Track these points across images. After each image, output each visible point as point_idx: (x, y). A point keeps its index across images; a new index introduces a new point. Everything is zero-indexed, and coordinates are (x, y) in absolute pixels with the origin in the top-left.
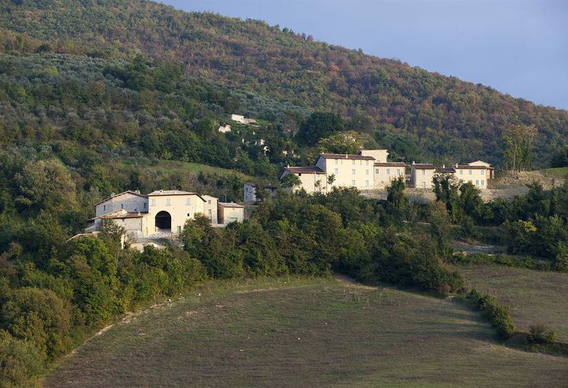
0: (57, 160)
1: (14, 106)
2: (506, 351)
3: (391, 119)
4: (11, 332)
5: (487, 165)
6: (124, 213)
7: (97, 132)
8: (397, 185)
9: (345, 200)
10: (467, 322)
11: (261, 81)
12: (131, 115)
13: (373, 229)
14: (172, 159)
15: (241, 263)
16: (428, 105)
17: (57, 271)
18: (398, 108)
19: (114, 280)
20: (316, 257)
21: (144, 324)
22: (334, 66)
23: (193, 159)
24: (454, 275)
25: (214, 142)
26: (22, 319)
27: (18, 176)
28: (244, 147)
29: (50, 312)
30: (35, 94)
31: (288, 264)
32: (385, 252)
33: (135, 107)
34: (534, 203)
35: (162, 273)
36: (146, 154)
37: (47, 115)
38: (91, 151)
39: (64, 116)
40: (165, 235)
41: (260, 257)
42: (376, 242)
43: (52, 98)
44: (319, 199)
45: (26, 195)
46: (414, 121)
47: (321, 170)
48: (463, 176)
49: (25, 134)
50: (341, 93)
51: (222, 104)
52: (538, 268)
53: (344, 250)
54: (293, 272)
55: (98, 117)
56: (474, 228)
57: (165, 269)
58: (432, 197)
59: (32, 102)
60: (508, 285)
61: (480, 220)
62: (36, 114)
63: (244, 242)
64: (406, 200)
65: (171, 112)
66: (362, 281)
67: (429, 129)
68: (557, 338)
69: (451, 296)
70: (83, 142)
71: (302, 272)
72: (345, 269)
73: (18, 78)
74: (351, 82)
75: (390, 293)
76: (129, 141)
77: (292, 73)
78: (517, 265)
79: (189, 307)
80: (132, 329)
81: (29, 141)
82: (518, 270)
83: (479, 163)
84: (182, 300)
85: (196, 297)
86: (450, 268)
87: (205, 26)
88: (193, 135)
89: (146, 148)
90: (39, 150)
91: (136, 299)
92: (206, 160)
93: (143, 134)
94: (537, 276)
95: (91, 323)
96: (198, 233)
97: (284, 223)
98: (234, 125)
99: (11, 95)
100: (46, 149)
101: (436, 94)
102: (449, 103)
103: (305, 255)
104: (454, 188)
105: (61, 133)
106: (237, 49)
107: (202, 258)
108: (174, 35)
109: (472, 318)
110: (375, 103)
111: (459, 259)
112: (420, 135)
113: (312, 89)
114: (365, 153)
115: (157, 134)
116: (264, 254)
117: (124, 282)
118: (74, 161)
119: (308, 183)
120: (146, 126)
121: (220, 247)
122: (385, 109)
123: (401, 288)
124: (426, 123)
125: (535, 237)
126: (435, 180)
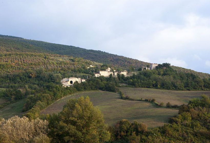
0: (60, 74)
1: (53, 65)
2: (122, 100)
3: (120, 65)
4: (41, 101)
5: (127, 71)
6: (65, 81)
7: (67, 69)
8: (111, 75)
9: (102, 78)
10: (118, 96)
11: (99, 60)
12: (73, 66)
13: (105, 82)
14: (79, 73)
15: (83, 88)
16: (126, 63)
17: (51, 91)
18: (122, 64)
19: (61, 92)
20: (96, 87)
21: (65, 99)
22: (111, 57)
23: (82, 73)
24: (118, 89)
25: (86, 70)
26: (43, 99)
27: (52, 77)
28: (91, 70)
29: (48, 97)
30: (57, 63)
31: (91, 88)
32: (107, 86)
33: (74, 65)
34: (134, 77)
35: (69, 91)
36: (75, 72)
37: (59, 67)
38: (66, 72)
39: (62, 67)
40: (71, 84)
41: (86, 87)
42: (106, 84)
43: (60, 64)
44: (98, 78)
45: (53, 80)
46: (124, 66)
47: (99, 73)
48: (122, 73)
49: (55, 70)
50: (112, 62)
51: (88, 64)
52: (133, 87)
53: (100, 86)
54: (92, 90)
55: (67, 67)
56: (123, 81)
57: (69, 90)
58: (117, 77)
59: (57, 65)
60: (127, 90)
61: (125, 80)
62: (57, 67)
63: (84, 85)
64: (113, 77)
65: (79, 65)
66: (103, 91)
67: (126, 67)
68: (130, 98)
69: (117, 92)
70: (64, 71)
71: (93, 90)
72: (101, 89)
73: (55, 61)
74: (114, 60)
75: (107, 92)
76: (72, 70)
77: (105, 59)
78: (129, 87)
79: (73, 96)
80: (63, 100)
81: (55, 71)
82: (129, 88)
83: (125, 71)
84: (72, 95)
85: (75, 94)
86: (117, 88)
87: (91, 52)
88: (83, 69)
89: (75, 71)
90: (57, 72)
91: (64, 95)
92: (85, 73)
93: (74, 69)
94: (132, 88)
95: (56, 99)
96: (76, 84)
97: (91, 82)
98: (90, 67)
99: (53, 64)
100: (58, 72)
101: (128, 61)
102: (130, 62)
103: (94, 87)
104: (120, 75)
105: (61, 69)
106: (96, 55)
107: (76, 88)
108: (86, 53)
109: (119, 95)
110: (118, 63)
111: (120, 87)
112: (125, 68)
113: (108, 61)
114: (106, 70)
115: (77, 69)
116: (87, 87)
117: (62, 92)
118: (62, 74)
119: (96, 75)
120: (75, 68)
121: (80, 86)
122: (119, 64)
123: (110, 91)
124: (126, 66)
125: (132, 82)
126: (117, 74)
